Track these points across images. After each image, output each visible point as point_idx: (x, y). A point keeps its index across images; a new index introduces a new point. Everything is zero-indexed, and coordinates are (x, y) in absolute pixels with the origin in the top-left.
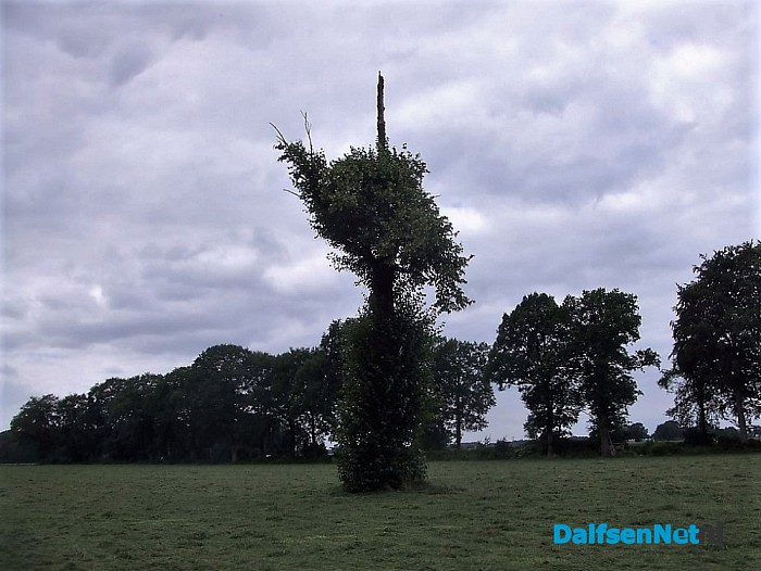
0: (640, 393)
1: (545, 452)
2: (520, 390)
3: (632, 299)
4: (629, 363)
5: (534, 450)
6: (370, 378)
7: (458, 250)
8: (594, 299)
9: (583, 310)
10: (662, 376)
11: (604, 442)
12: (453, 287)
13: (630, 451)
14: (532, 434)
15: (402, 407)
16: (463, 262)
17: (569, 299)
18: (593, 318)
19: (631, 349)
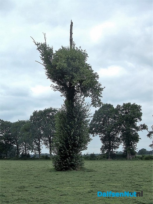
0: (140, 139)
1: (108, 158)
2: (100, 137)
3: (140, 107)
4: (138, 129)
5: (104, 157)
6: (66, 130)
7: (100, 85)
8: (127, 106)
9: (123, 110)
10: (148, 133)
11: (128, 155)
12: (98, 99)
13: (137, 158)
14: (103, 152)
15: (77, 141)
16: (102, 89)
17: (118, 106)
18: (126, 113)
19: (138, 124)
